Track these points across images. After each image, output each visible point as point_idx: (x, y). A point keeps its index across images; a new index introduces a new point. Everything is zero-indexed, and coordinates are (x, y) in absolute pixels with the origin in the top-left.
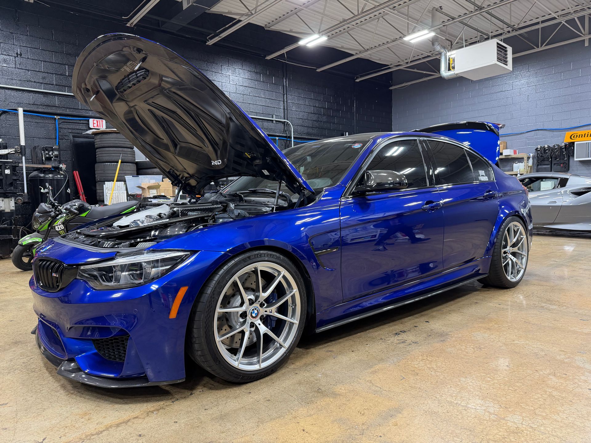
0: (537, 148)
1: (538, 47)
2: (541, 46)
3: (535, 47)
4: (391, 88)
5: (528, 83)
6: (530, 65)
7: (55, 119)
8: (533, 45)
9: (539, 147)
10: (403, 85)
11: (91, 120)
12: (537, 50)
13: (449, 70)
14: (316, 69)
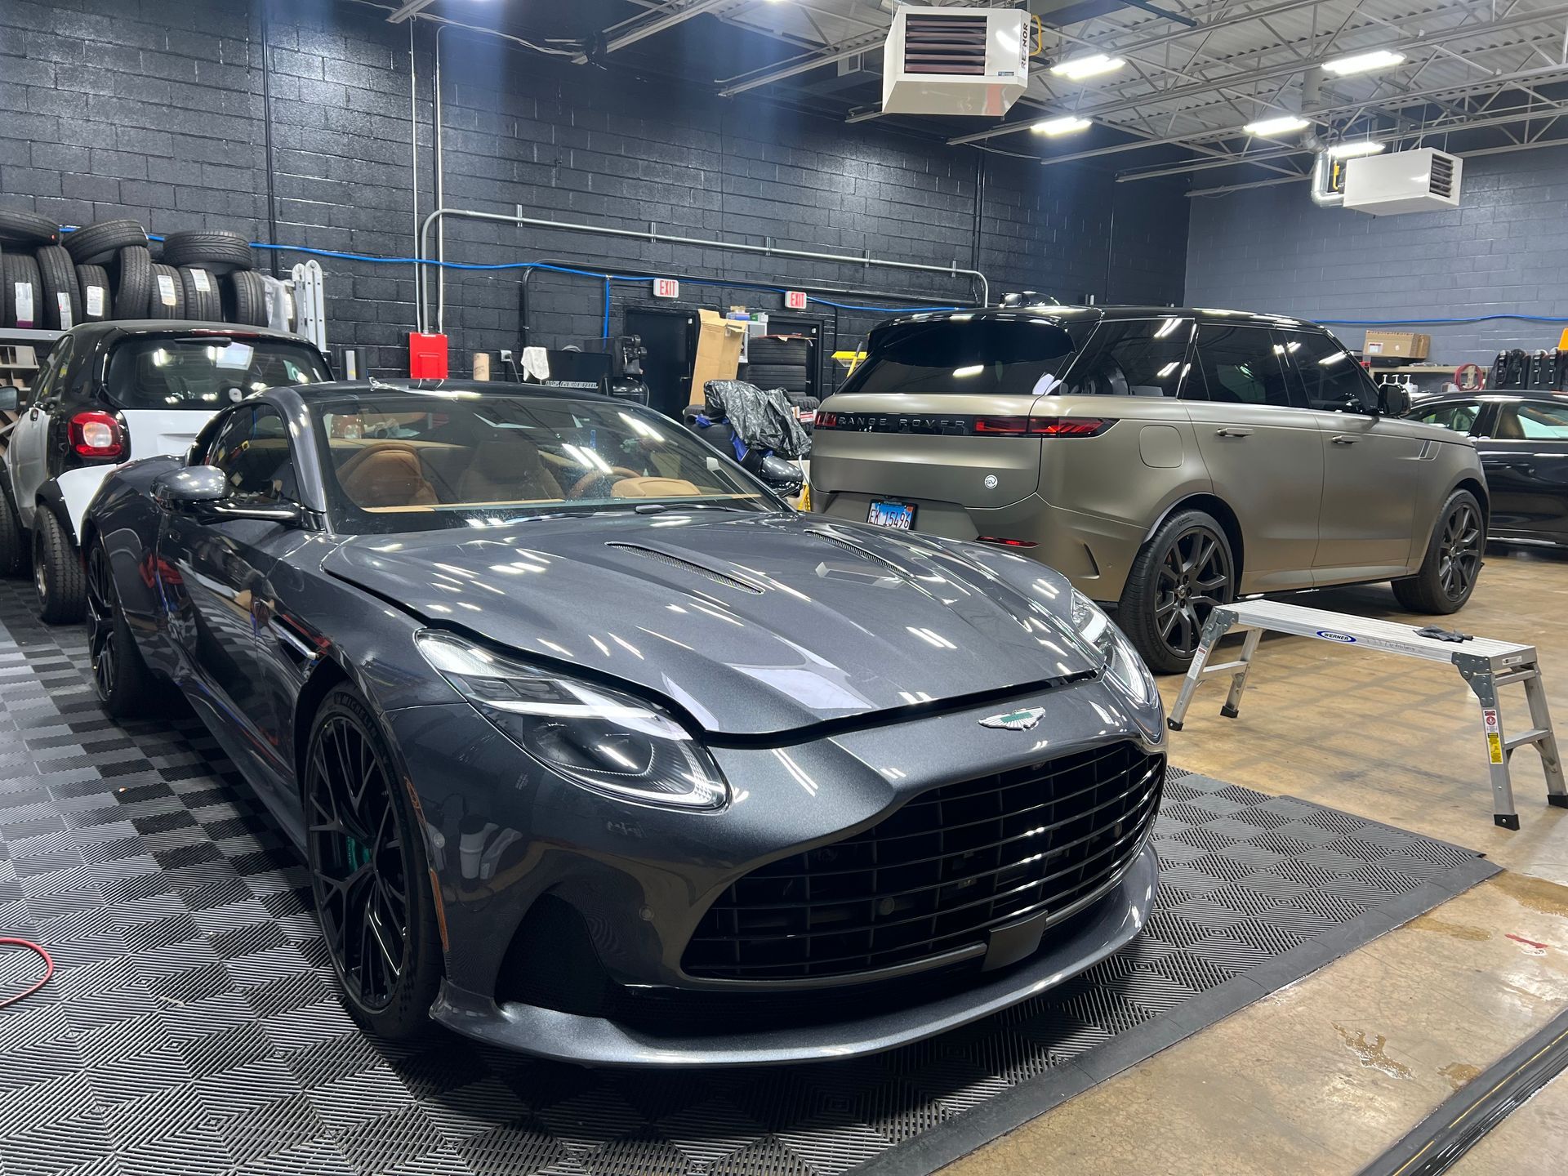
0: (1499, 356)
1: (1522, 142)
2: (1528, 141)
3: (1516, 141)
4: (1188, 195)
5: (1494, 216)
6: (1502, 177)
7: (605, 279)
8: (1511, 137)
9: (1503, 353)
10: (1218, 190)
11: (657, 281)
12: (1518, 147)
13: (1331, 190)
14: (1040, 161)
